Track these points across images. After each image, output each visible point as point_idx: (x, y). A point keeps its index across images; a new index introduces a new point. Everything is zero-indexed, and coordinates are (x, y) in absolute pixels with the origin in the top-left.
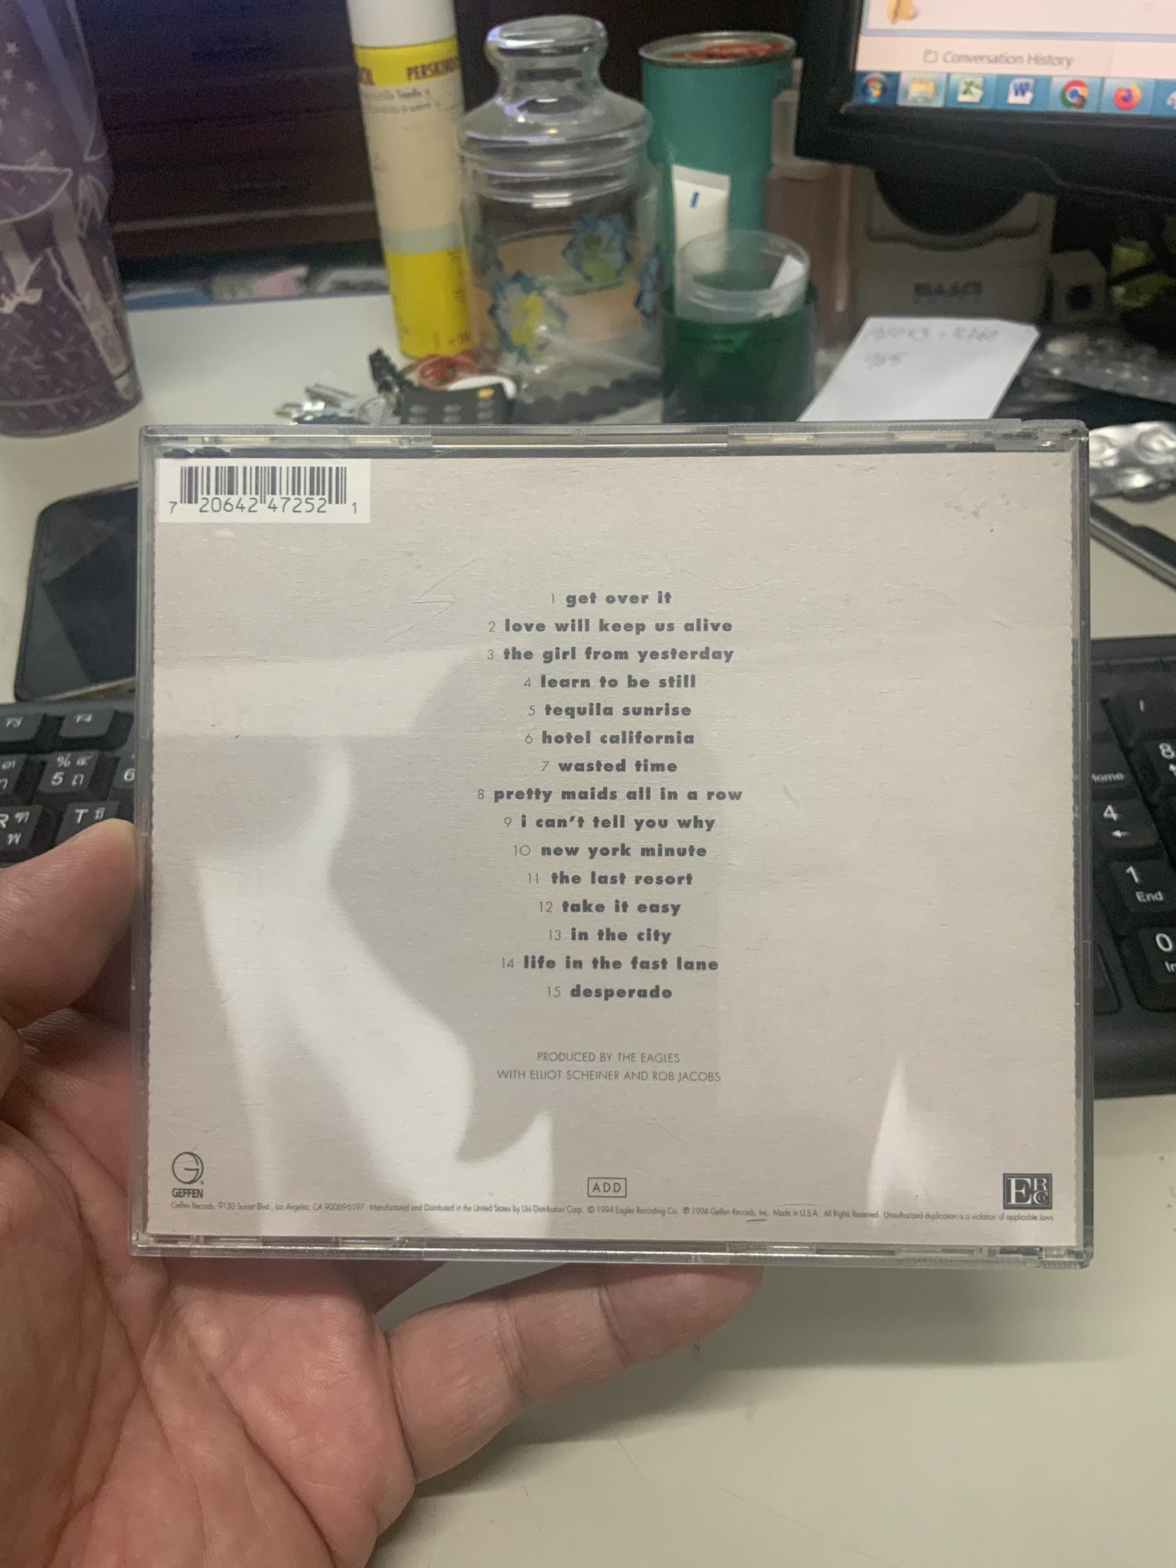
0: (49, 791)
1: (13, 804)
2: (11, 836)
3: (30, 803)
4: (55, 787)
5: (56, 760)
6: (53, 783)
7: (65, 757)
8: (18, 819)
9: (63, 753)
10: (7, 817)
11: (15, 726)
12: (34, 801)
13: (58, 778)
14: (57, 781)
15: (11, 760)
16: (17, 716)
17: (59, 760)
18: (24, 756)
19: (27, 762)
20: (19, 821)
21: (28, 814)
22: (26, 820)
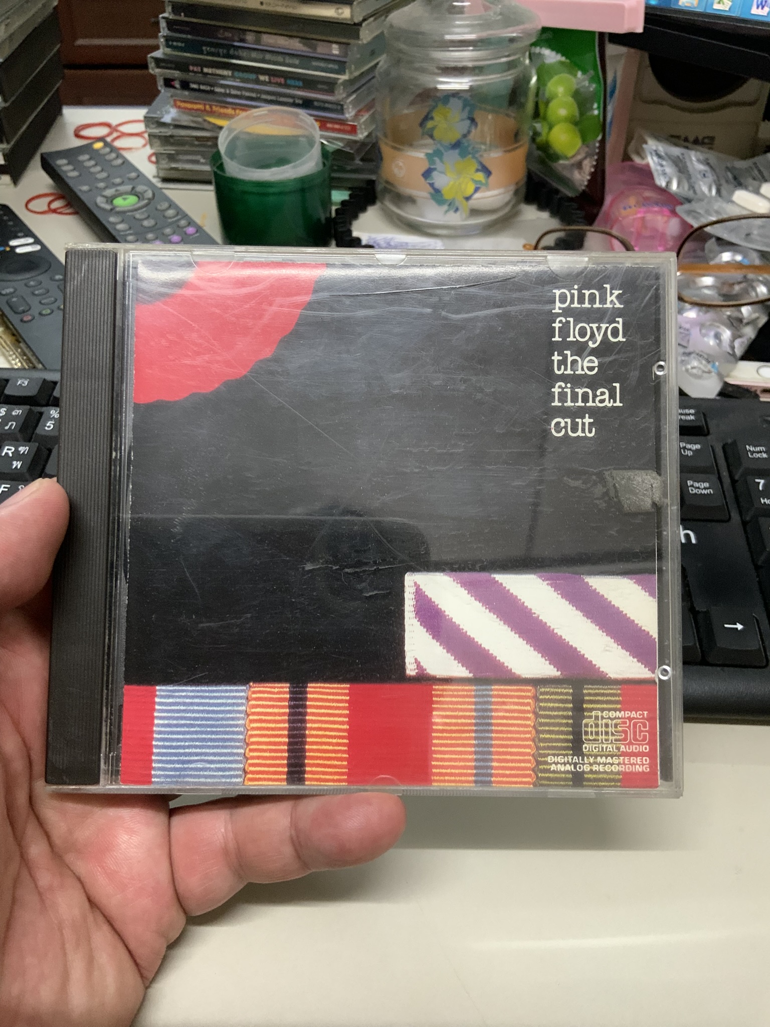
0: (43, 433)
1: (17, 441)
2: (15, 463)
3: (30, 441)
4: (48, 431)
5: (50, 413)
6: (46, 428)
7: (56, 411)
8: (20, 451)
9: (54, 408)
10: (13, 449)
11: (23, 385)
12: (33, 440)
13: (50, 425)
14: (49, 427)
15: (19, 410)
16: (26, 378)
17: (51, 412)
18: (28, 407)
19: (30, 411)
20: (21, 452)
21: (28, 448)
22: (26, 453)
